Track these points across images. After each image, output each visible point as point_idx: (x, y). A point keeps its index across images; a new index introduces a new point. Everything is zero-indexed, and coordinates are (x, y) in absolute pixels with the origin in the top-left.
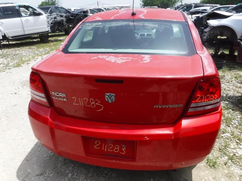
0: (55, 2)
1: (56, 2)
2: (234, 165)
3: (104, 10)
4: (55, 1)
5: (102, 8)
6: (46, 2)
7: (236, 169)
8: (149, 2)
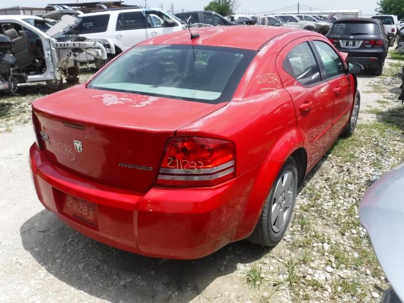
0: (228, 3)
1: (231, 3)
2: (288, 291)
3: (298, 19)
4: (230, 1)
5: (294, 16)
6: (216, 3)
7: (286, 296)
8: (394, 6)
